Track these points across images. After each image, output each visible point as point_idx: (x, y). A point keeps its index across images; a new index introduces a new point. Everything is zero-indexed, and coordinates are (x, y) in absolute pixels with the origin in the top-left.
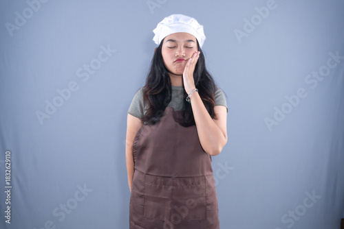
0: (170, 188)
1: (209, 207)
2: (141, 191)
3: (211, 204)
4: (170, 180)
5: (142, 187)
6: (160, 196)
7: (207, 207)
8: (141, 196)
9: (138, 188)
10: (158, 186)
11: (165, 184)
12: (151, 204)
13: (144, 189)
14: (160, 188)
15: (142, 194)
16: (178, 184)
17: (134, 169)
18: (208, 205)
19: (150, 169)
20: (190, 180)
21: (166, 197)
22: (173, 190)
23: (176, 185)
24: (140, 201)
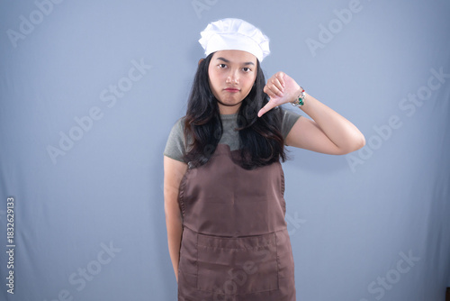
0: (232, 251)
1: (281, 273)
2: (194, 256)
3: (284, 269)
4: (231, 241)
5: (194, 251)
6: (218, 262)
7: (280, 273)
8: (194, 263)
9: (189, 252)
10: (215, 249)
11: (224, 246)
12: (207, 272)
13: (197, 253)
14: (218, 251)
15: (195, 259)
16: (242, 245)
17: (183, 227)
18: (280, 270)
19: (204, 227)
20: (257, 240)
21: (227, 264)
22: (234, 253)
23: (240, 247)
24: (193, 269)
